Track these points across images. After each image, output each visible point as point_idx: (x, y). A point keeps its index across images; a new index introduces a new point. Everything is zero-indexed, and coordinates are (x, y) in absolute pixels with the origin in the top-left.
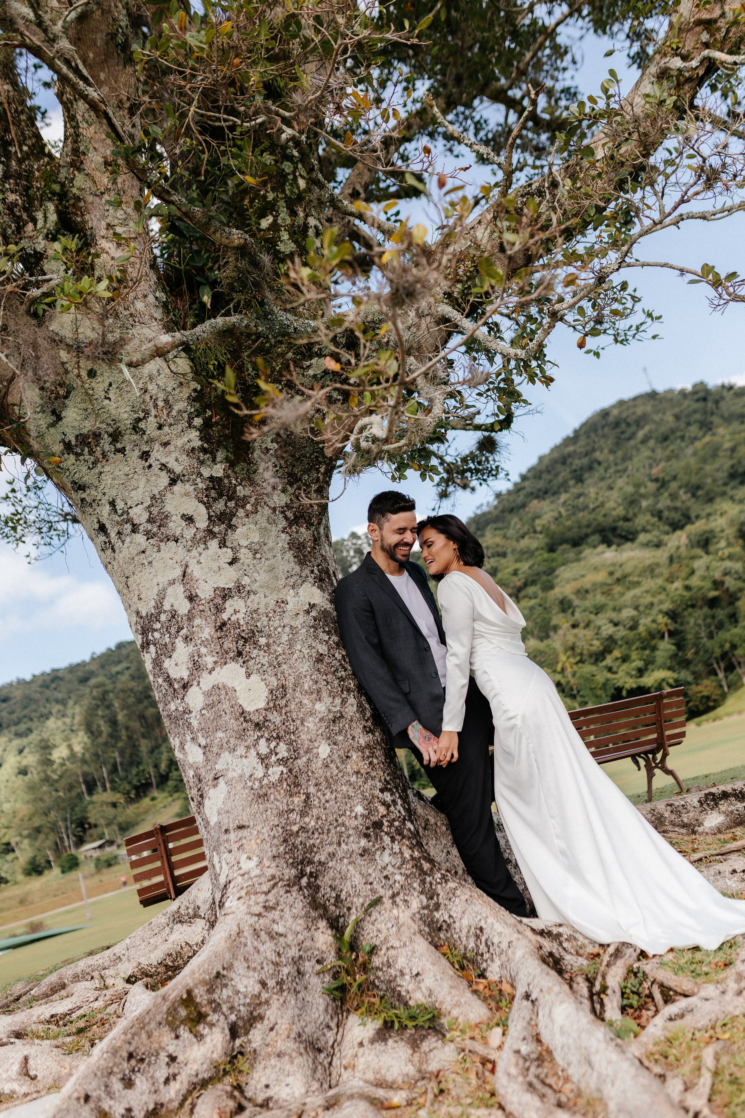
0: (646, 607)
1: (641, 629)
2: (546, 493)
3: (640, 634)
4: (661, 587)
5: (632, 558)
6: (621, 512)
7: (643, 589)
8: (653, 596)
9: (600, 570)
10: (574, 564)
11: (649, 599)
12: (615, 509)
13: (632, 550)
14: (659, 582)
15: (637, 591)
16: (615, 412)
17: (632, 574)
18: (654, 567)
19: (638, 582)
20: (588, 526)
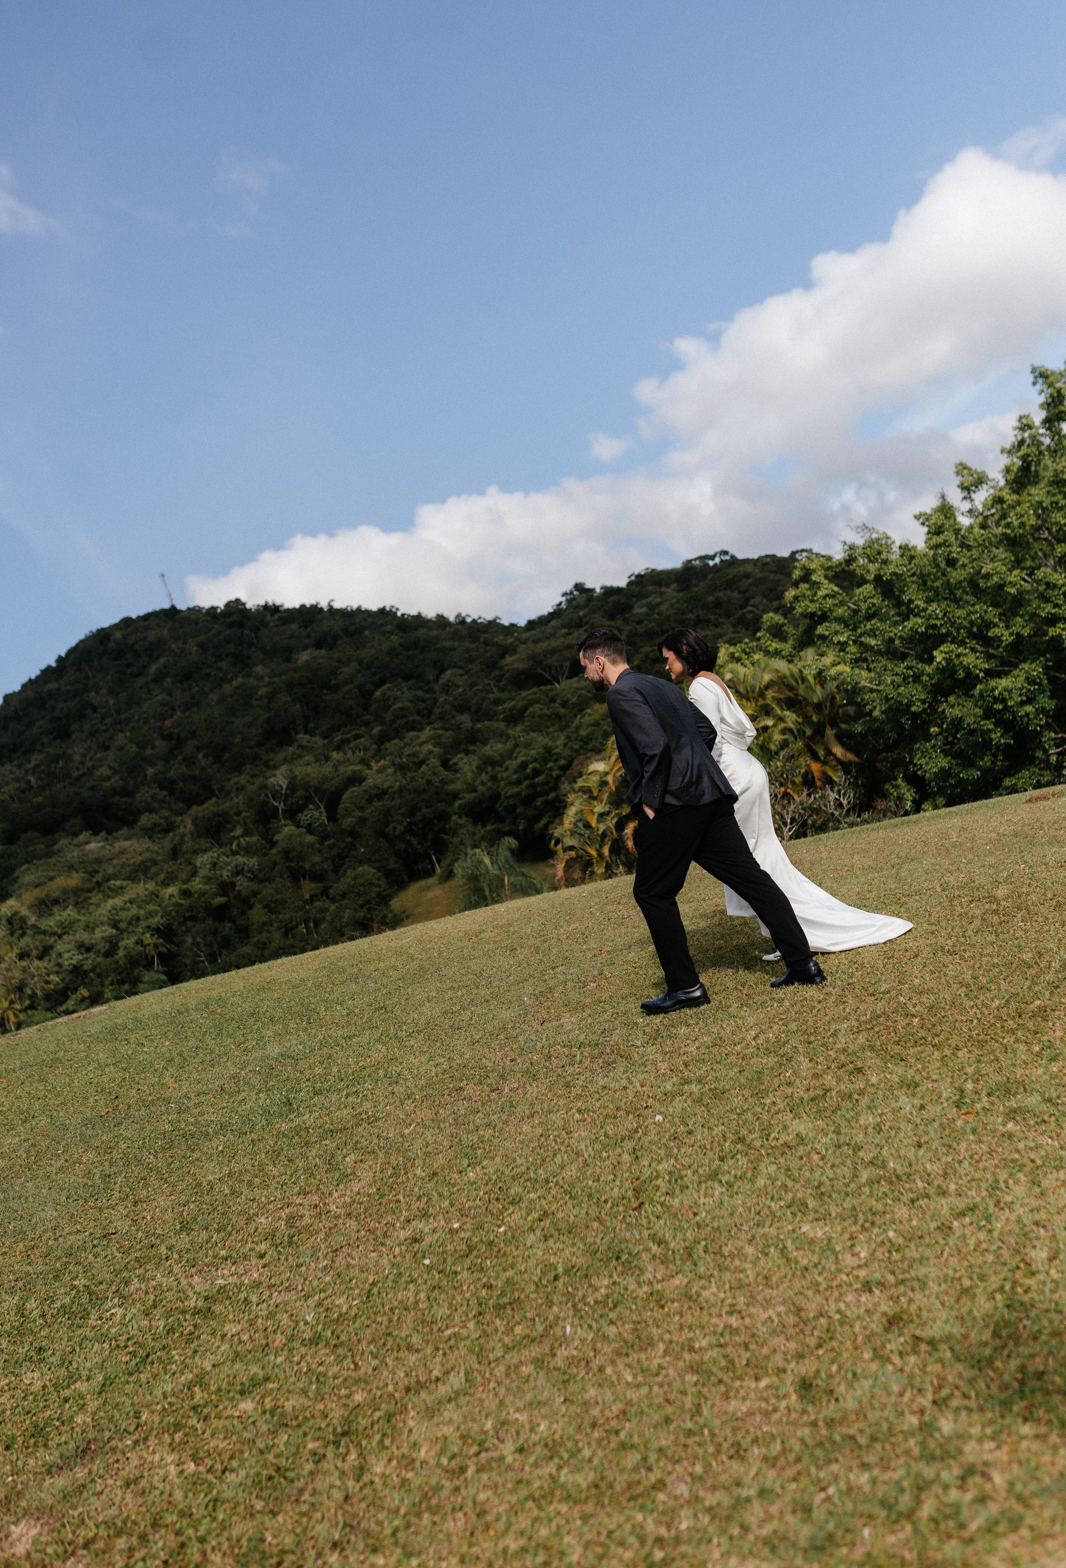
0: (130, 923)
1: (121, 953)
2: (14, 751)
3: (117, 962)
4: (152, 893)
5: (123, 852)
6: (116, 781)
7: (127, 897)
8: (139, 907)
9: (76, 870)
10: (41, 862)
11: (134, 911)
12: (108, 778)
13: (127, 839)
14: (151, 886)
15: (117, 901)
16: (118, 635)
17: (115, 877)
18: (149, 864)
19: (122, 888)
20: (67, 804)
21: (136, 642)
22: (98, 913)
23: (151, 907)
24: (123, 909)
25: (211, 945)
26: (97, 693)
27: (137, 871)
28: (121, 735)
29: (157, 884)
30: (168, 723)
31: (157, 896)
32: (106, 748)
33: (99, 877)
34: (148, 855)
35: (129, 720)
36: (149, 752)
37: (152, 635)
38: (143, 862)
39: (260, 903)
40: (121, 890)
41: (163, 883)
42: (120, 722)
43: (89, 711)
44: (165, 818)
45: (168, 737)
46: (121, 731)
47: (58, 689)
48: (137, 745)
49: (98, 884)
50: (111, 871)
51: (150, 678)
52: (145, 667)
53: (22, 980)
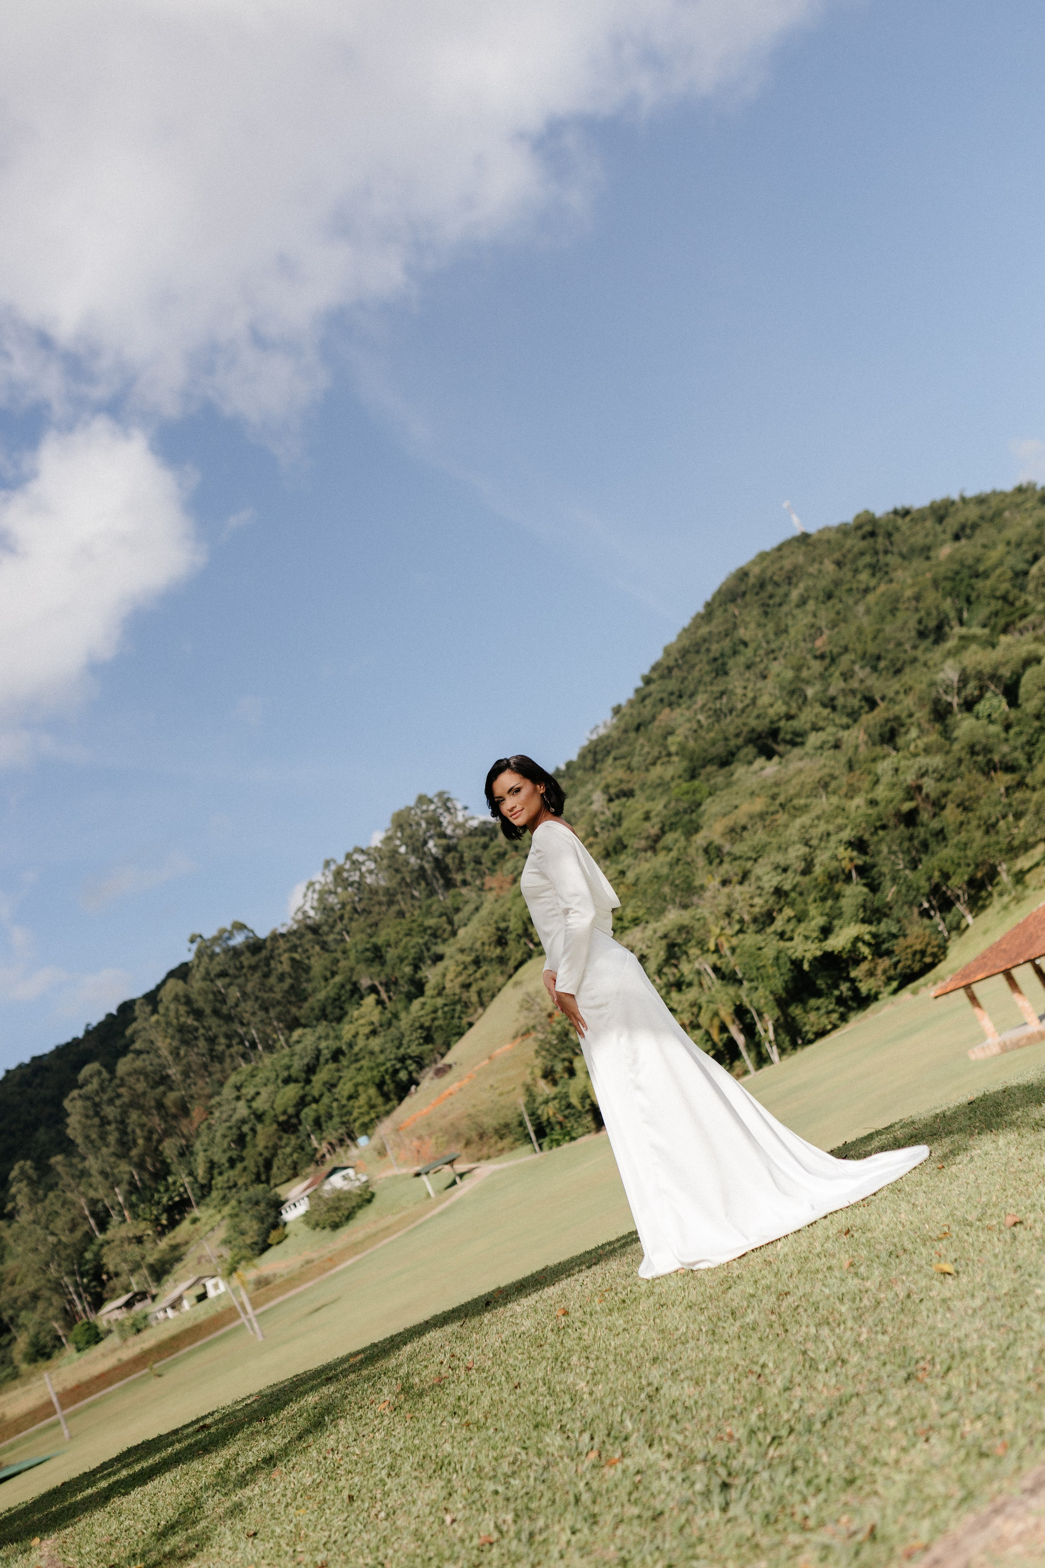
0: (821, 839)
1: (818, 870)
2: (681, 696)
3: (816, 879)
4: (838, 807)
5: (801, 771)
6: (780, 708)
7: (813, 814)
8: (827, 822)
9: (758, 796)
10: (725, 792)
11: (823, 827)
12: (772, 705)
13: (801, 759)
14: (834, 800)
15: (805, 819)
16: (756, 570)
17: (798, 795)
18: (828, 779)
19: (806, 806)
20: (737, 735)
21: (774, 574)
22: (788, 833)
23: (840, 821)
24: (811, 826)
25: (908, 851)
26: (746, 628)
27: (816, 788)
28: (776, 664)
29: (840, 798)
30: (819, 643)
31: (844, 810)
32: (764, 677)
33: (781, 799)
34: (826, 771)
35: (781, 649)
36: (805, 674)
37: (787, 564)
38: (821, 779)
39: (953, 802)
40: (805, 809)
41: (846, 795)
42: (773, 651)
43: (741, 648)
44: (833, 734)
45: (822, 657)
46: (775, 659)
47: (710, 633)
48: (793, 668)
49: (782, 806)
50: (792, 792)
51: (793, 604)
52: (786, 595)
53: (729, 906)
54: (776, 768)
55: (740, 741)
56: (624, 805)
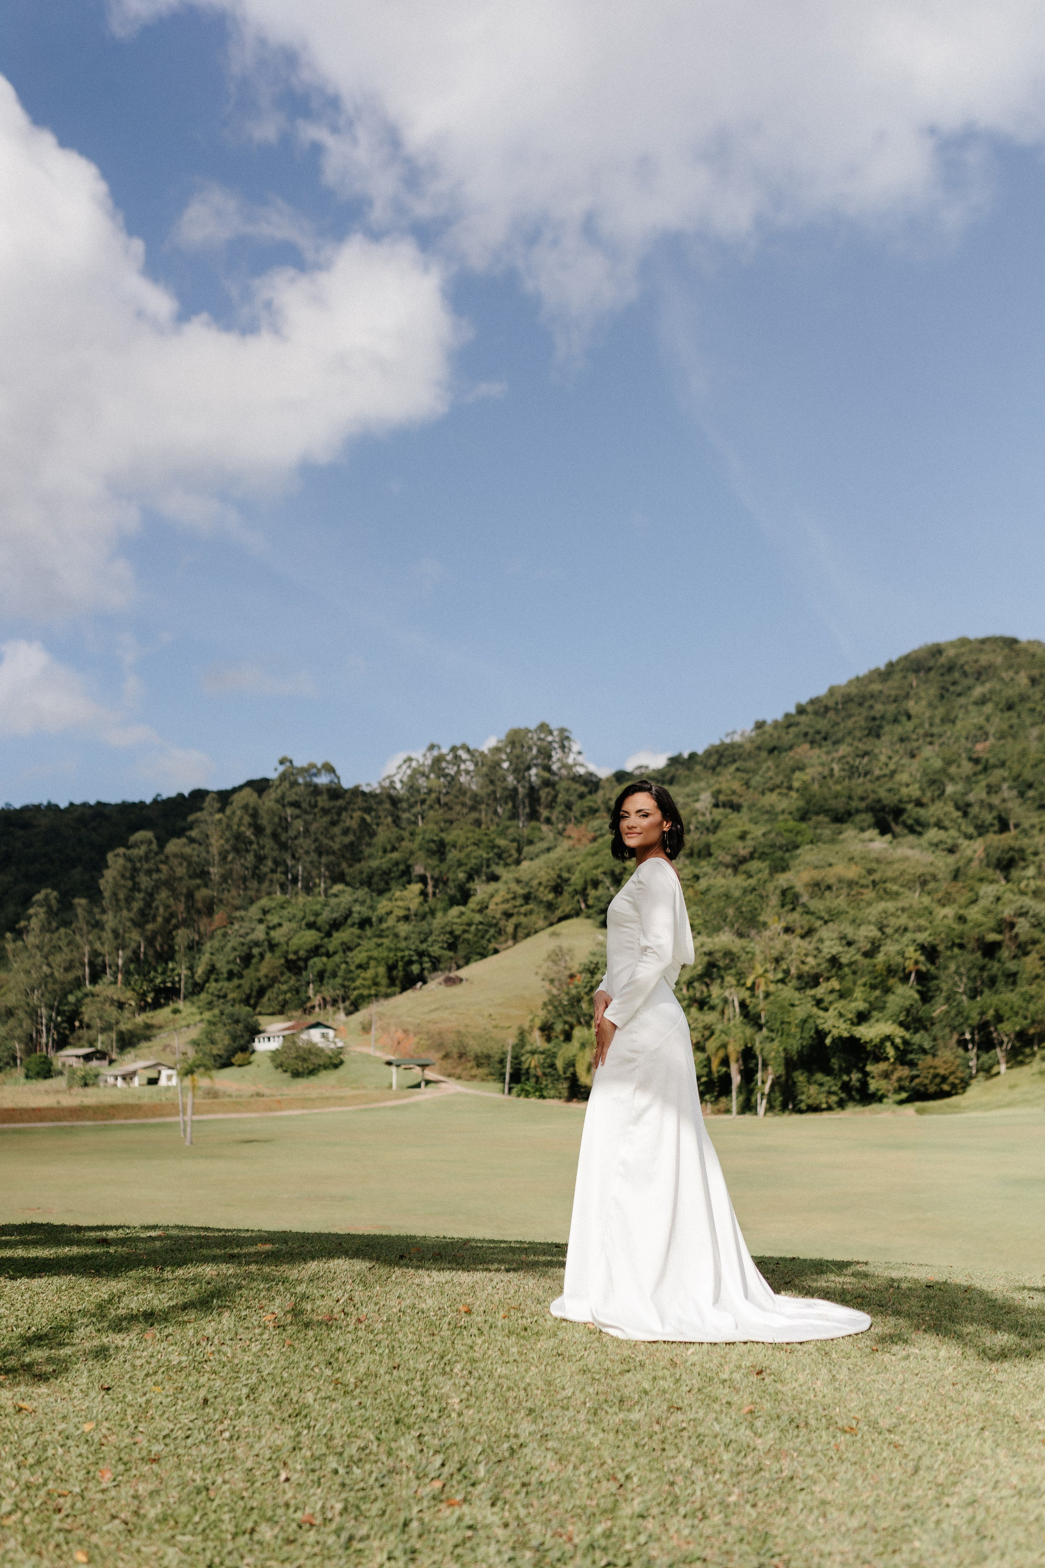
0: (897, 931)
1: (880, 958)
3: (875, 966)
4: (926, 908)
5: (907, 859)
6: (914, 791)
7: (900, 904)
8: (910, 917)
9: (856, 864)
10: (827, 846)
11: (903, 920)
12: (907, 785)
13: (912, 847)
14: (926, 900)
15: (890, 906)
16: (951, 652)
17: (894, 880)
18: (929, 878)
19: (897, 893)
20: (862, 799)
21: (967, 663)
22: (868, 910)
23: (922, 922)
24: (893, 914)
25: (974, 979)
26: (917, 702)
27: (914, 881)
28: (929, 748)
29: (932, 900)
30: (980, 747)
31: (931, 913)
32: (913, 756)
33: (876, 877)
34: (931, 869)
35: (941, 736)
36: (953, 770)
37: (985, 659)
38: (923, 874)
39: (1038, 952)
40: (895, 896)
41: (939, 901)
42: (932, 735)
43: (904, 719)
44: (953, 838)
45: (976, 761)
46: (931, 743)
47: (881, 691)
48: (944, 759)
49: (874, 883)
50: (889, 874)
51: (972, 700)
52: (970, 688)
53: (782, 953)
54: (885, 846)
55: (863, 805)
56: (726, 817)
